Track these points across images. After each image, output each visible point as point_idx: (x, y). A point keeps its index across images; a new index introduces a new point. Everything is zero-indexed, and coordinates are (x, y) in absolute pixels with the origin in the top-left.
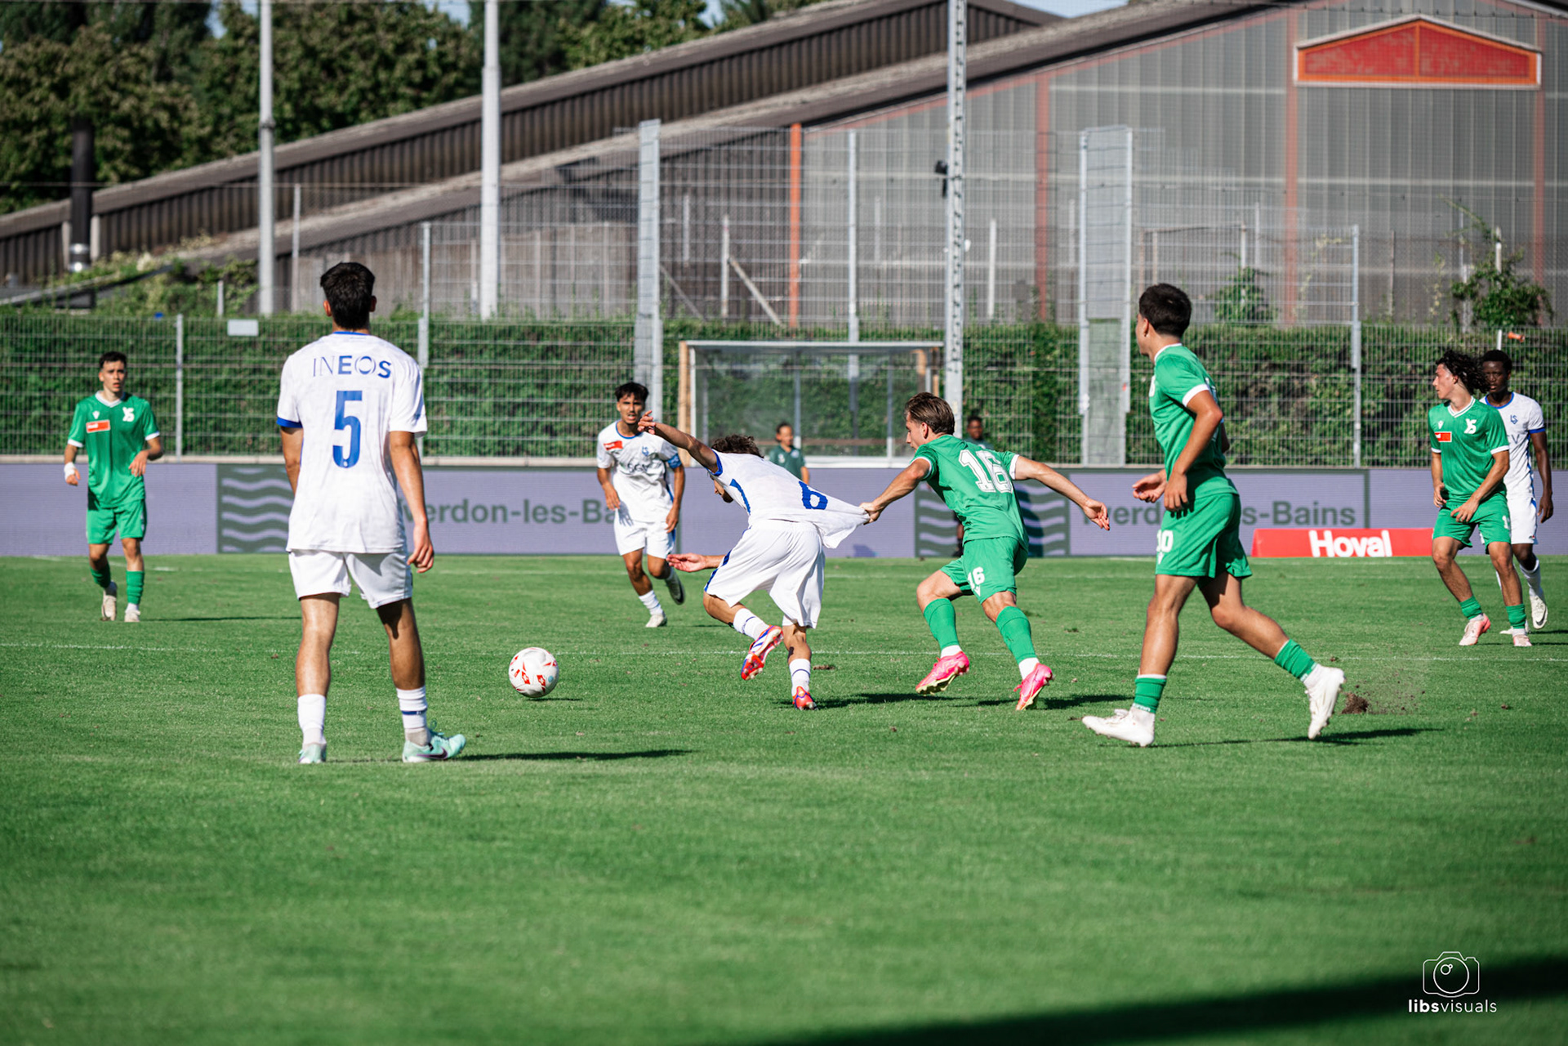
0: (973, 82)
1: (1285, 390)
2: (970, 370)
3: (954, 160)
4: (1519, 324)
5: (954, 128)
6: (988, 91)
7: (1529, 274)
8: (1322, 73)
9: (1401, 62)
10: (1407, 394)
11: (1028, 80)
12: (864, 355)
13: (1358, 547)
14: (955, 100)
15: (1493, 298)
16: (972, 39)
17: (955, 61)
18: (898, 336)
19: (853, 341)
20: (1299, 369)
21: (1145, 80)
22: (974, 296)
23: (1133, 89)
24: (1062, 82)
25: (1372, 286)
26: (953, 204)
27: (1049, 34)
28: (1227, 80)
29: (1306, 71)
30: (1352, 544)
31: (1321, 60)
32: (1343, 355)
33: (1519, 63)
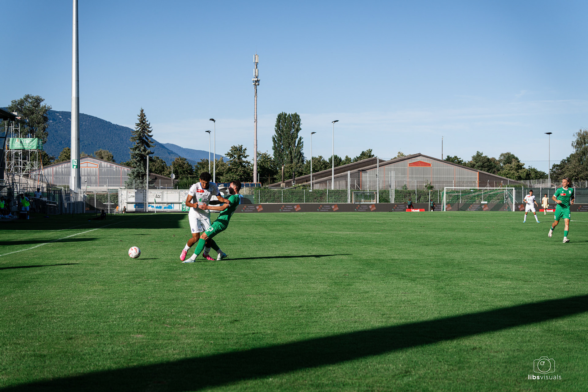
0: (379, 166)
1: (409, 196)
2: (379, 194)
3: (378, 174)
4: (431, 189)
5: (378, 171)
6: (381, 167)
7: (432, 185)
8: (411, 166)
9: (418, 165)
10: (420, 196)
11: (383, 167)
12: (369, 193)
13: (416, 211)
14: (378, 168)
15: (429, 187)
16: (379, 162)
17: (378, 164)
18: (372, 191)
19: (368, 191)
20: (410, 194)
21: (394, 167)
22: (379, 187)
23: (393, 167)
24: (386, 167)
25: (417, 186)
26: (378, 178)
27: (385, 162)
28: (402, 167)
29: (409, 166)
30: (416, 210)
31: (411, 165)
32: (415, 192)
33: (429, 165)
